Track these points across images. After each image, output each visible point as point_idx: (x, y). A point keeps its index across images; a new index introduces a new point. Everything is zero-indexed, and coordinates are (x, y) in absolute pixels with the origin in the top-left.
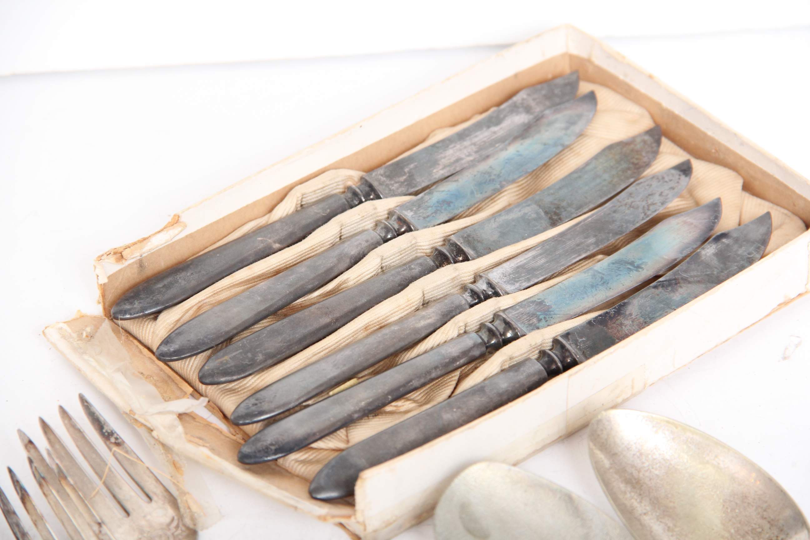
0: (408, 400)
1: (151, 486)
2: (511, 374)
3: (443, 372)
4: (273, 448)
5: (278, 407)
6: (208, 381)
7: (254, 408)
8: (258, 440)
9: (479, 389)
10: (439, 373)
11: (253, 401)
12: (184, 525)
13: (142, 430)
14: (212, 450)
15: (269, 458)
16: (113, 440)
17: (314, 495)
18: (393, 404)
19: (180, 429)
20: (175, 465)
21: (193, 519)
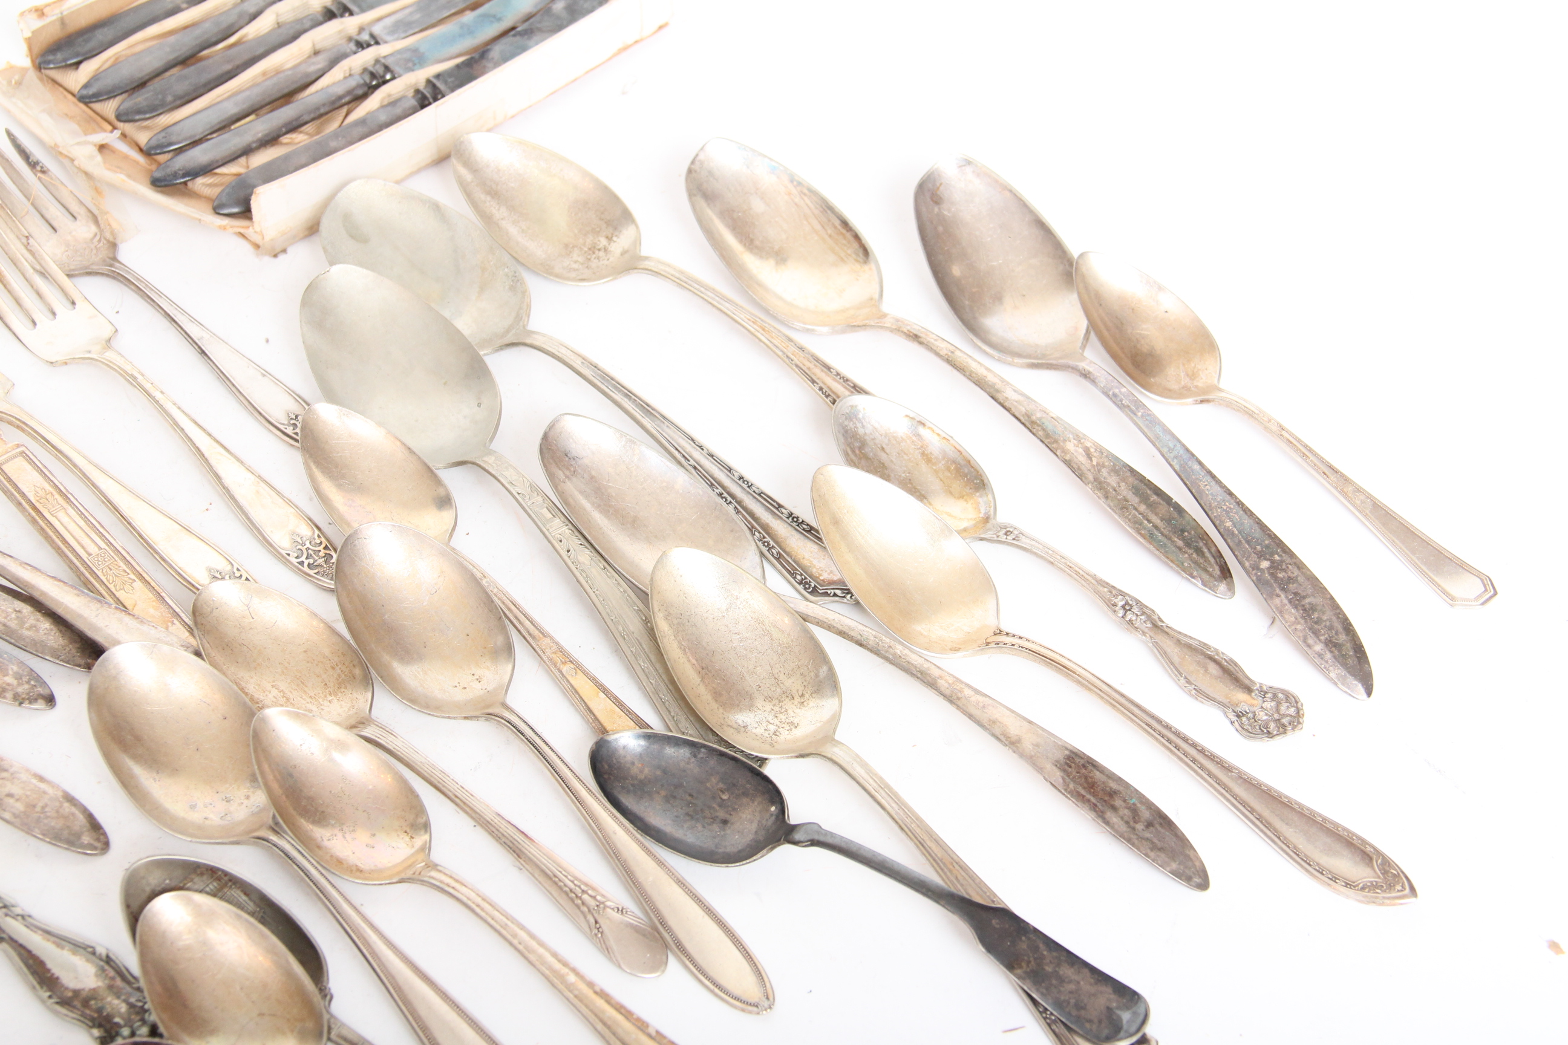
0: (301, 132)
1: (74, 207)
2: (389, 108)
3: (330, 108)
4: (181, 172)
5: (185, 139)
6: (124, 118)
7: (164, 140)
8: (168, 167)
9: (362, 122)
10: (327, 109)
11: (163, 134)
12: (105, 239)
13: (66, 162)
14: (129, 176)
15: (178, 181)
16: (38, 168)
17: (218, 211)
18: (288, 136)
19: (99, 158)
20: (98, 191)
21: (113, 233)
